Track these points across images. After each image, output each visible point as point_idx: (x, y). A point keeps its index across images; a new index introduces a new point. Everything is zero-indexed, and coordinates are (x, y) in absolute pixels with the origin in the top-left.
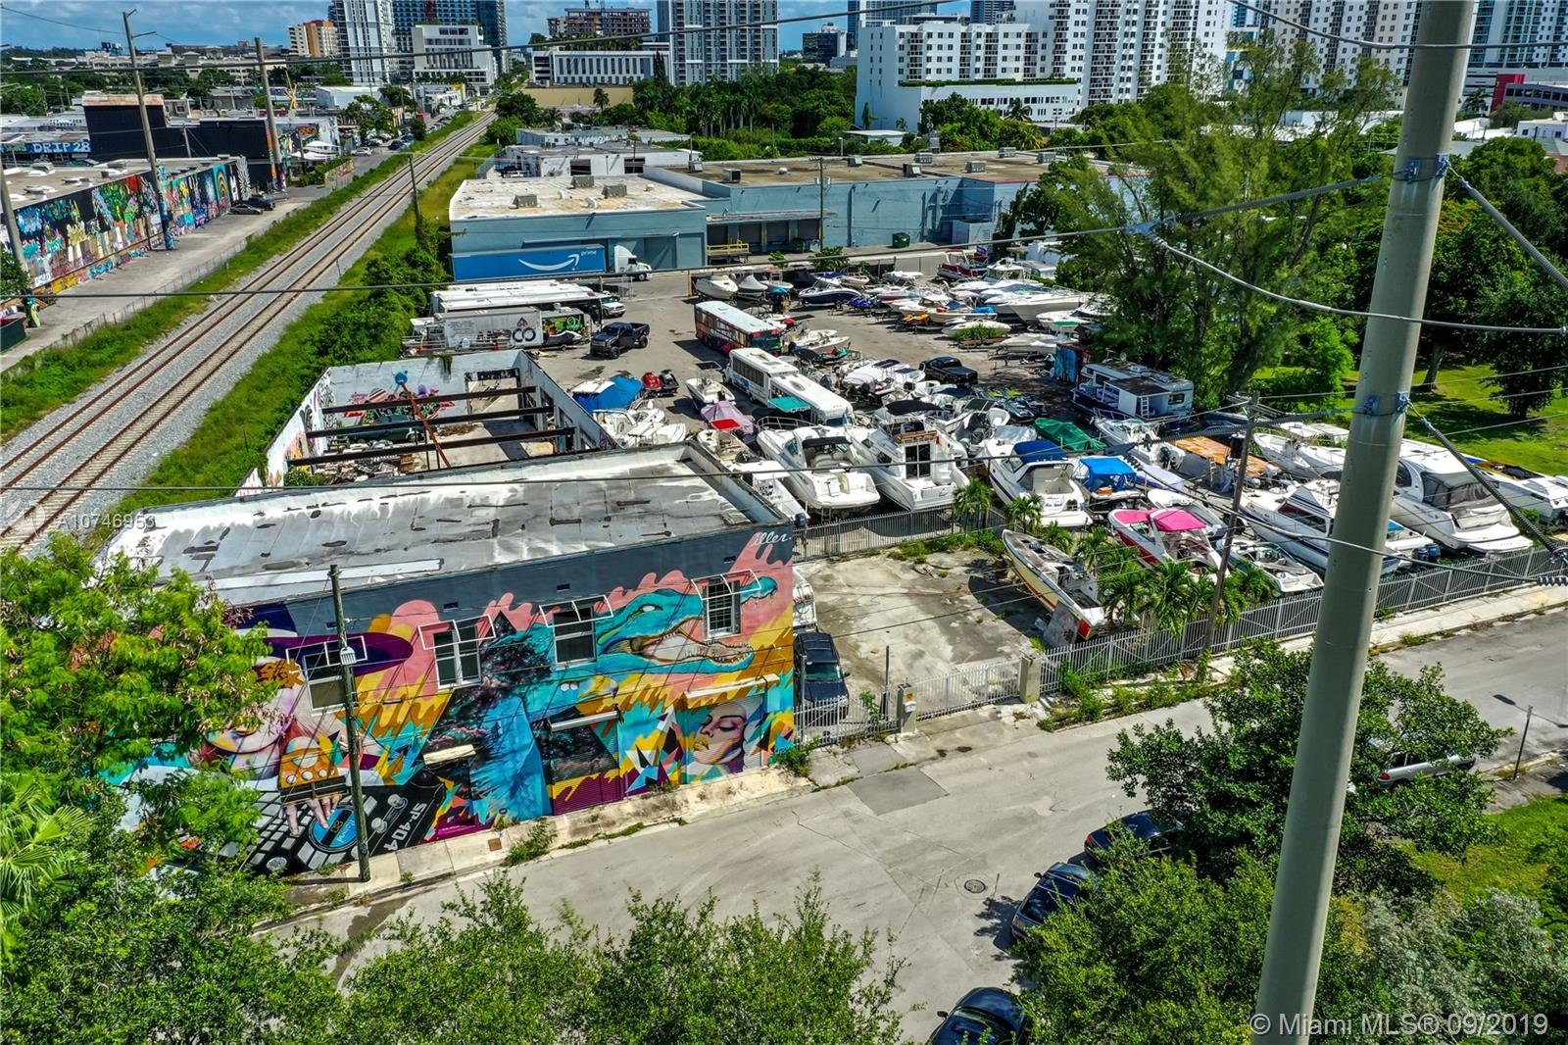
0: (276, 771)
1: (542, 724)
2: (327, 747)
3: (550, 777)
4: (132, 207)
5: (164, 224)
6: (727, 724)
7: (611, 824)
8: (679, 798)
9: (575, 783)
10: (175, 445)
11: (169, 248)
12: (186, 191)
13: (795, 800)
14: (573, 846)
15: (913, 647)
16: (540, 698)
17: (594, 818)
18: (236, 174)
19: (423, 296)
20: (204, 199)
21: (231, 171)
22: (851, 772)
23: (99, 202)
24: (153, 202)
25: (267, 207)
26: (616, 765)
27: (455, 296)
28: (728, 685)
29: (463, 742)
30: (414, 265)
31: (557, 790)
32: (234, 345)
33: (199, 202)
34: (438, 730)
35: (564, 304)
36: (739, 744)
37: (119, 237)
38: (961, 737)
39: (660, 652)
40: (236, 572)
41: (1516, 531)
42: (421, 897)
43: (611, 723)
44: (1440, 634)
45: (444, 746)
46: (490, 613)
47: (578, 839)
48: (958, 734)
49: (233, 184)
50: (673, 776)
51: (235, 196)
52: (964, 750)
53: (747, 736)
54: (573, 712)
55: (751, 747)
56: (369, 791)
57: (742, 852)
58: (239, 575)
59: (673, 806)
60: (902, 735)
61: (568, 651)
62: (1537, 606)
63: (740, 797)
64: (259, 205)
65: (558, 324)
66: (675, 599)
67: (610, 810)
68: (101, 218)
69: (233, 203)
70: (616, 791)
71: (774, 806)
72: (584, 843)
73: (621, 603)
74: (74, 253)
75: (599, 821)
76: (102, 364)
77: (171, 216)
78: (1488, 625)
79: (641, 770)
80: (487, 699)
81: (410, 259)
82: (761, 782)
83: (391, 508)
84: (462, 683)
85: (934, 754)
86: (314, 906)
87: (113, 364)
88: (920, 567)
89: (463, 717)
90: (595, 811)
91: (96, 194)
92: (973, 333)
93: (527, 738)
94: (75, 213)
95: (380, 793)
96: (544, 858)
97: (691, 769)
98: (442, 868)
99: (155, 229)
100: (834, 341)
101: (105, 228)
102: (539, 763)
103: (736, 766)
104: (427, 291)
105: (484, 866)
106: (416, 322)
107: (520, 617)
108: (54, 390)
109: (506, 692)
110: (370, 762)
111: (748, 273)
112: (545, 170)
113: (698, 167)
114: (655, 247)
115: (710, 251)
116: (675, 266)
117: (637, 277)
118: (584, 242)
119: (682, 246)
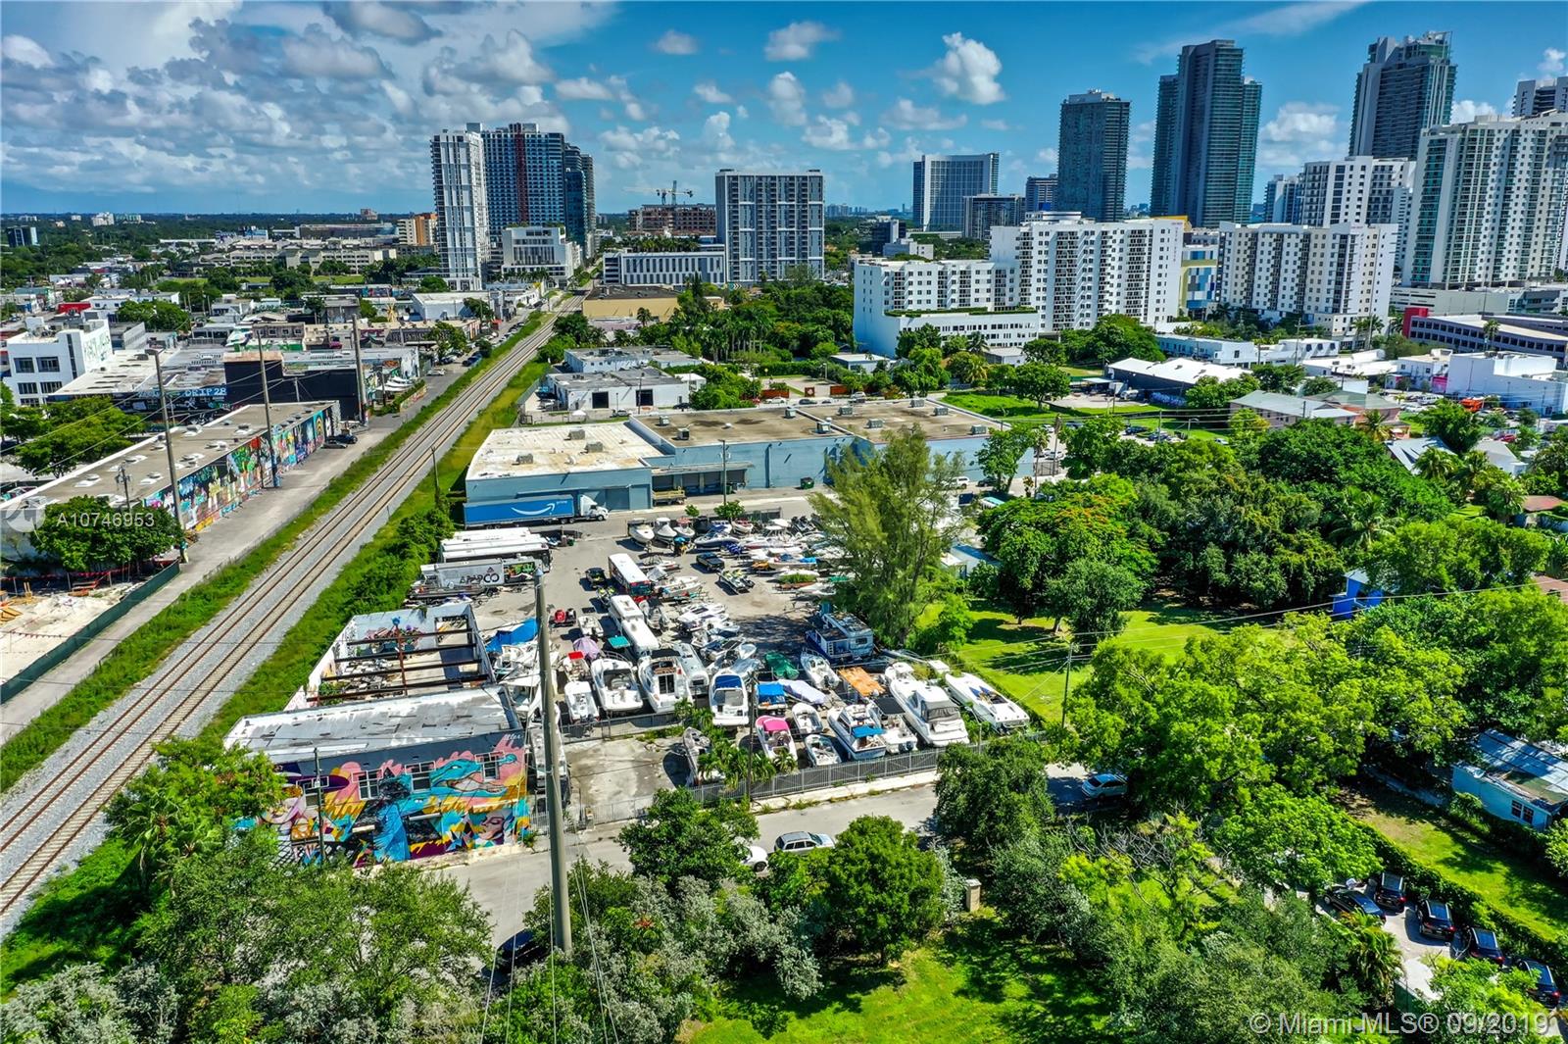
0: (290, 832)
1: (406, 818)
2: (312, 823)
3: (410, 842)
4: (253, 459)
5: (274, 469)
6: (495, 822)
7: (436, 864)
8: (469, 855)
9: (422, 845)
10: (264, 658)
11: (276, 487)
12: (291, 438)
15: (618, 789)
16: (406, 806)
17: (428, 862)
18: (330, 416)
19: (435, 544)
20: (305, 441)
21: (328, 414)
23: (231, 461)
24: (268, 453)
25: (351, 441)
26: (440, 838)
27: (456, 544)
28: (494, 803)
29: (370, 824)
30: (432, 522)
31: (413, 848)
32: (309, 579)
33: (301, 443)
34: (359, 818)
35: (524, 554)
36: (501, 831)
37: (243, 484)
38: (614, 833)
39: (460, 787)
40: (281, 747)
41: (964, 733)
43: (439, 818)
44: (895, 790)
45: (362, 825)
46: (383, 768)
48: (613, 831)
49: (328, 424)
50: (469, 845)
51: (329, 433)
52: (612, 838)
53: (505, 829)
54: (421, 813)
55: (507, 833)
56: (328, 843)
58: (282, 749)
59: (466, 858)
60: (586, 831)
61: (417, 785)
63: (498, 856)
64: (346, 440)
65: (517, 568)
66: (468, 764)
67: (436, 858)
68: (231, 473)
69: (327, 439)
70: (440, 850)
71: (512, 860)
73: (443, 765)
74: (213, 502)
75: (430, 863)
76: (226, 595)
77: (279, 459)
79: (453, 841)
80: (381, 805)
81: (430, 518)
82: (510, 849)
83: (354, 716)
84: (371, 798)
87: (233, 595)
88: (649, 747)
89: (371, 813)
90: (429, 859)
91: (230, 457)
92: (792, 579)
93: (399, 823)
94: (215, 474)
95: (333, 845)
97: (478, 841)
99: (268, 471)
100: (689, 587)
101: (234, 479)
102: (404, 835)
103: (500, 841)
104: (438, 540)
106: (424, 568)
107: (396, 770)
108: (197, 616)
109: (390, 802)
110: (329, 830)
111: (665, 523)
112: (571, 400)
113: (665, 422)
114: (614, 496)
115: (655, 496)
116: (628, 508)
117: (596, 518)
118: (561, 493)
119: (633, 494)
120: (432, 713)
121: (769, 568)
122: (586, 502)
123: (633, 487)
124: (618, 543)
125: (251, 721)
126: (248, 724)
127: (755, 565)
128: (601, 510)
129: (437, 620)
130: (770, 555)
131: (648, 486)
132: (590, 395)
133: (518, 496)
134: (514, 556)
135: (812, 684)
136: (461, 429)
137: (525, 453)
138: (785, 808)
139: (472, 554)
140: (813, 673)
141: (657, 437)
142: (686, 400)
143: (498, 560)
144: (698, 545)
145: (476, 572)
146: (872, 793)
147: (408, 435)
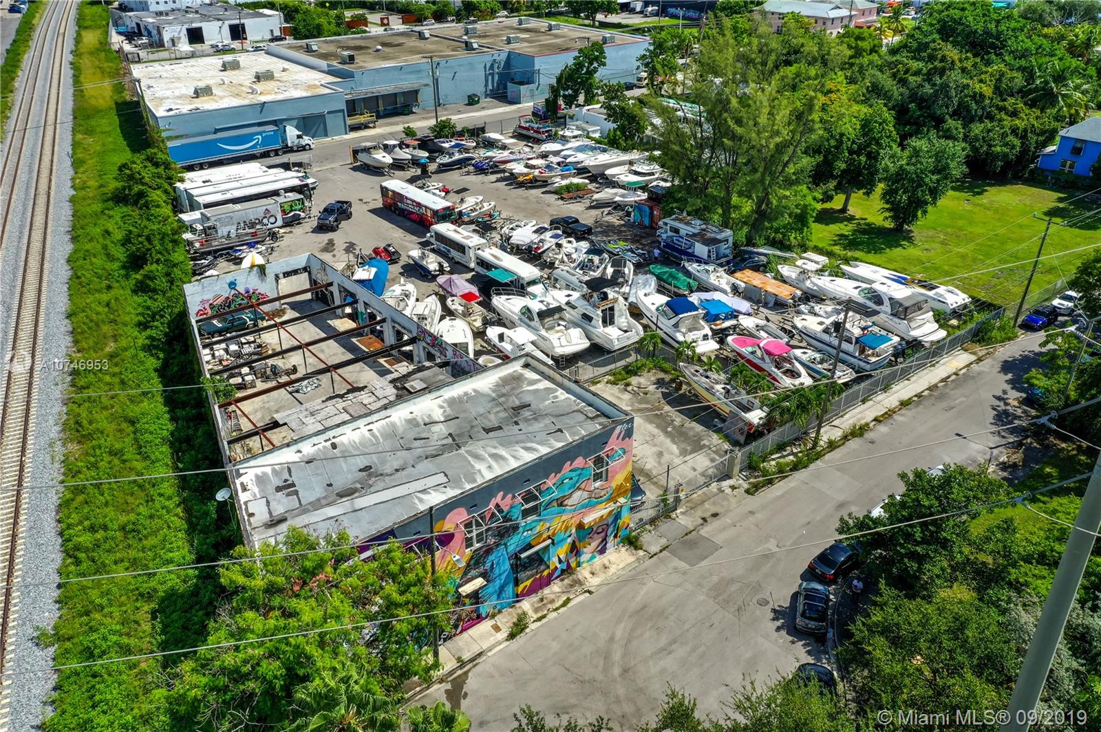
1: (514, 557)
3: (517, 583)
6: (600, 530)
7: (552, 601)
8: (580, 577)
9: (528, 583)
13: (642, 567)
14: (539, 619)
16: (514, 543)
17: (542, 600)
19: (173, 189)
22: (664, 541)
26: (548, 567)
27: (198, 187)
28: (601, 510)
29: (477, 577)
31: (520, 588)
34: (465, 574)
36: (605, 538)
38: (709, 508)
39: (569, 502)
41: (936, 326)
42: (474, 669)
43: (547, 547)
44: (916, 396)
45: (468, 582)
46: (492, 506)
47: (540, 615)
48: (707, 505)
50: (573, 565)
52: (715, 515)
53: (609, 534)
54: (530, 546)
55: (610, 539)
57: (633, 606)
59: (579, 582)
60: (678, 511)
61: (527, 514)
62: (954, 370)
63: (613, 569)
65: (287, 207)
66: (578, 472)
67: (546, 591)
70: (548, 581)
71: (633, 572)
72: (544, 617)
73: (554, 481)
75: (545, 601)
78: (936, 386)
79: (558, 566)
80: (489, 551)
82: (618, 558)
83: (375, 431)
84: (478, 545)
85: (702, 521)
86: (418, 689)
88: (629, 388)
89: (477, 564)
90: (540, 594)
92: (568, 188)
93: (507, 566)
96: (527, 630)
97: (582, 559)
98: (476, 649)
100: (486, 207)
102: (512, 577)
103: (606, 550)
105: (500, 643)
106: (186, 217)
107: (505, 504)
111: (394, 146)
112: (166, 37)
113: (314, 48)
114: (312, 124)
115: (349, 121)
116: (326, 135)
118: (260, 124)
119: (330, 120)
120: (475, 409)
121: (535, 180)
122: (292, 132)
123: (329, 113)
124: (352, 170)
127: (521, 179)
128: (306, 140)
129: (277, 278)
130: (529, 167)
131: (342, 111)
132: (185, 31)
133: (217, 131)
134: (275, 193)
137: (202, 84)
138: (845, 438)
139: (228, 196)
140: (712, 279)
142: (277, 33)
143: (269, 201)
144: (444, 165)
145: (252, 217)
146: (904, 404)
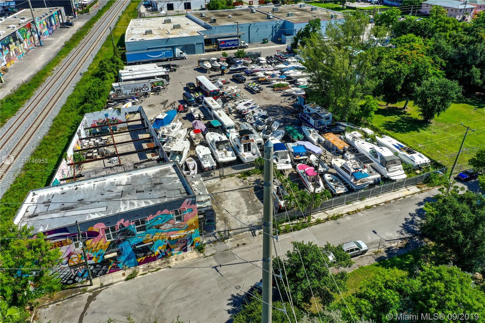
0: (68, 262)
1: (134, 246)
2: (80, 257)
3: (137, 257)
4: (29, 34)
5: (39, 38)
6: (182, 242)
7: (153, 268)
8: (170, 260)
9: (144, 258)
10: (44, 134)
11: (41, 45)
12: (45, 24)
13: (199, 261)
14: (143, 274)
15: (237, 210)
16: (134, 241)
17: (149, 266)
18: (61, 14)
19: (116, 72)
20: (51, 25)
21: (59, 13)
22: (214, 252)
23: (18, 35)
24: (35, 30)
25: (71, 25)
26: (154, 253)
27: (127, 72)
28: (182, 233)
29: (114, 252)
30: (113, 62)
31: (139, 260)
32: (61, 90)
33: (50, 26)
34: (108, 250)
35: (158, 77)
36: (186, 245)
37: (26, 44)
38: (244, 240)
39: (162, 227)
40: (56, 211)
41: (403, 172)
42: (105, 290)
43: (152, 245)
44: (376, 205)
45: (109, 253)
46: (118, 224)
47: (144, 272)
48: (243, 239)
49: (60, 17)
50: (169, 254)
51: (61, 21)
52: (244, 244)
53: (188, 244)
54: (142, 243)
55: (189, 246)
56: (91, 265)
57: (183, 277)
58: (56, 212)
59: (168, 262)
60: (229, 240)
61: (139, 229)
62: (404, 195)
63: (185, 260)
64: (69, 24)
65: (156, 84)
66: (166, 216)
67: (153, 264)
68: (19, 40)
69: (61, 24)
70: (154, 259)
71: (193, 262)
72: (145, 274)
73: (152, 218)
74: (12, 53)
75: (150, 267)
76: (23, 100)
77: (41, 33)
78: (389, 202)
79: (160, 254)
80: (119, 242)
81: (112, 60)
82: (191, 255)
83: (96, 186)
84: (113, 239)
85: (236, 245)
86: (79, 293)
87: (26, 99)
88: (244, 181)
89: (114, 247)
90: (149, 264)
91: (17, 32)
92: (278, 86)
93: (130, 250)
94: (12, 40)
95: (94, 265)
96: (136, 278)
97: (173, 252)
98: (110, 281)
99: (37, 39)
100: (235, 91)
101: (21, 42)
102: (134, 255)
103: (185, 250)
104: (118, 71)
105: (121, 281)
106: (114, 85)
107: (126, 224)
109: (124, 240)
110: (91, 258)
111: (215, 60)
112: (159, 7)
113: (204, 15)
114: (189, 48)
115: (205, 48)
116: (195, 53)
117: (183, 58)
118: (166, 47)
119: (197, 47)
120: (140, 182)
121: (266, 80)
122: (178, 51)
123: (196, 44)
124: (195, 69)
125: (36, 192)
126: (34, 194)
127: (260, 79)
128: (184, 54)
129: (126, 114)
130: (265, 74)
131: (202, 43)
132: (166, 5)
133: (148, 49)
134: (153, 78)
135: (312, 142)
136: (116, 20)
137: (148, 29)
138: (327, 219)
139: (134, 77)
140: (311, 136)
141: (202, 22)
142: (204, 7)
143: (147, 81)
144: (231, 70)
145: (138, 86)
146: (367, 208)
147: (95, 22)
